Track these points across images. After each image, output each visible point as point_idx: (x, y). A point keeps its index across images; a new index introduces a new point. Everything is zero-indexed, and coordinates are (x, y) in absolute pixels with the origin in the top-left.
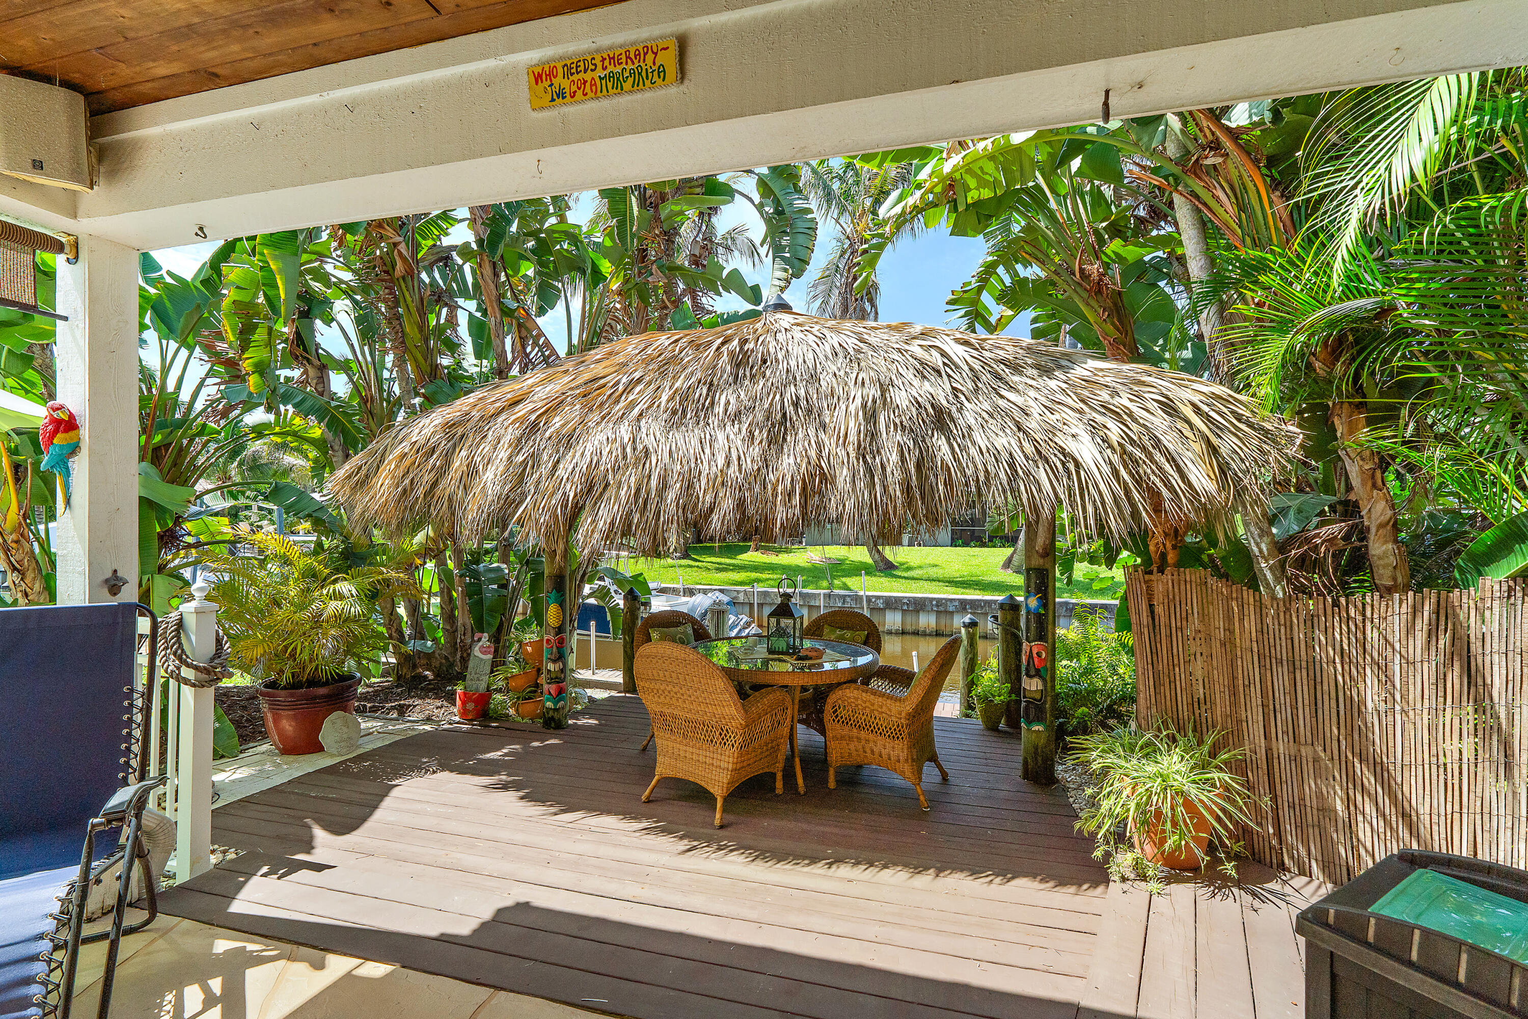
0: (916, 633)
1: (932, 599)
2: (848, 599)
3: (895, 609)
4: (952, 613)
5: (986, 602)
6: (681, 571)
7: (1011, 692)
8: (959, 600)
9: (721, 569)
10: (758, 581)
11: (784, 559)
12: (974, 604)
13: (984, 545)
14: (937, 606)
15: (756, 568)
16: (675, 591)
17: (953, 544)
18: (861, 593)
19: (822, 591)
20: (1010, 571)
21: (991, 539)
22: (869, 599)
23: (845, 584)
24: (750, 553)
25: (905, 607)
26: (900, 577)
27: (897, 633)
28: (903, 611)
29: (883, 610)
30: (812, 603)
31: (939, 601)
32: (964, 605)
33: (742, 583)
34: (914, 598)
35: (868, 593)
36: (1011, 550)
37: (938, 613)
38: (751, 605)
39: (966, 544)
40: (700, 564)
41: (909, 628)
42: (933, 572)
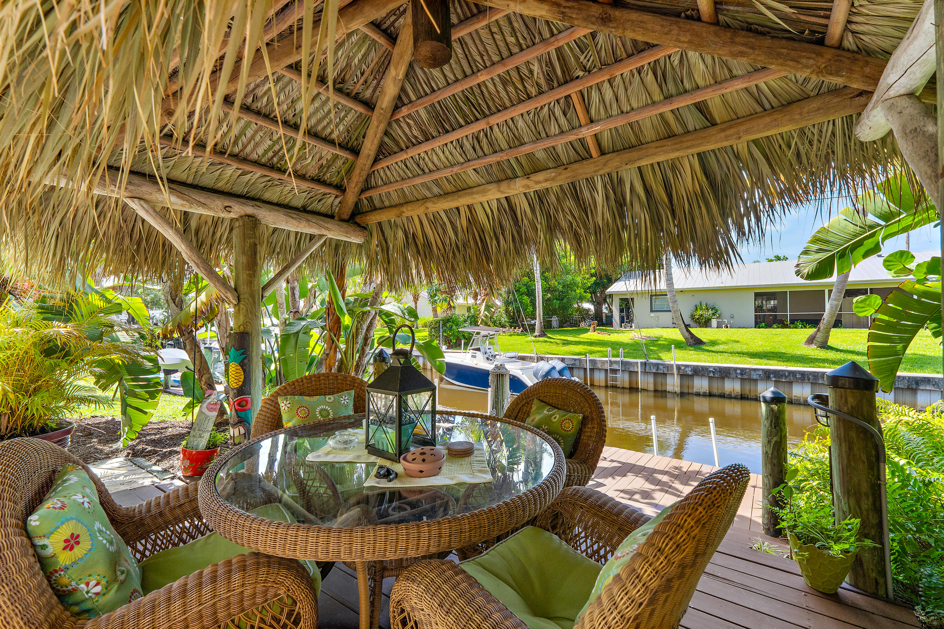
0: (722, 396)
1: (736, 369)
2: (661, 367)
3: (703, 375)
4: (756, 380)
5: (790, 372)
6: (538, 345)
7: (862, 534)
8: (763, 370)
9: (566, 343)
10: (591, 352)
11: (614, 337)
12: (778, 374)
13: (785, 326)
14: (742, 374)
15: (591, 343)
16: (531, 359)
17: (757, 325)
18: (672, 362)
19: (639, 361)
20: (814, 346)
21: (792, 322)
22: (679, 367)
23: (659, 357)
24: (589, 333)
25: (711, 375)
26: (708, 351)
27: (704, 395)
28: (710, 378)
29: (692, 376)
30: (632, 369)
31: (743, 370)
32: (767, 375)
33: (580, 354)
34: (720, 367)
35: (677, 363)
36: (814, 330)
37: (742, 380)
38: (585, 369)
39: (769, 326)
40: (552, 340)
41: (715, 391)
42: (738, 348)
